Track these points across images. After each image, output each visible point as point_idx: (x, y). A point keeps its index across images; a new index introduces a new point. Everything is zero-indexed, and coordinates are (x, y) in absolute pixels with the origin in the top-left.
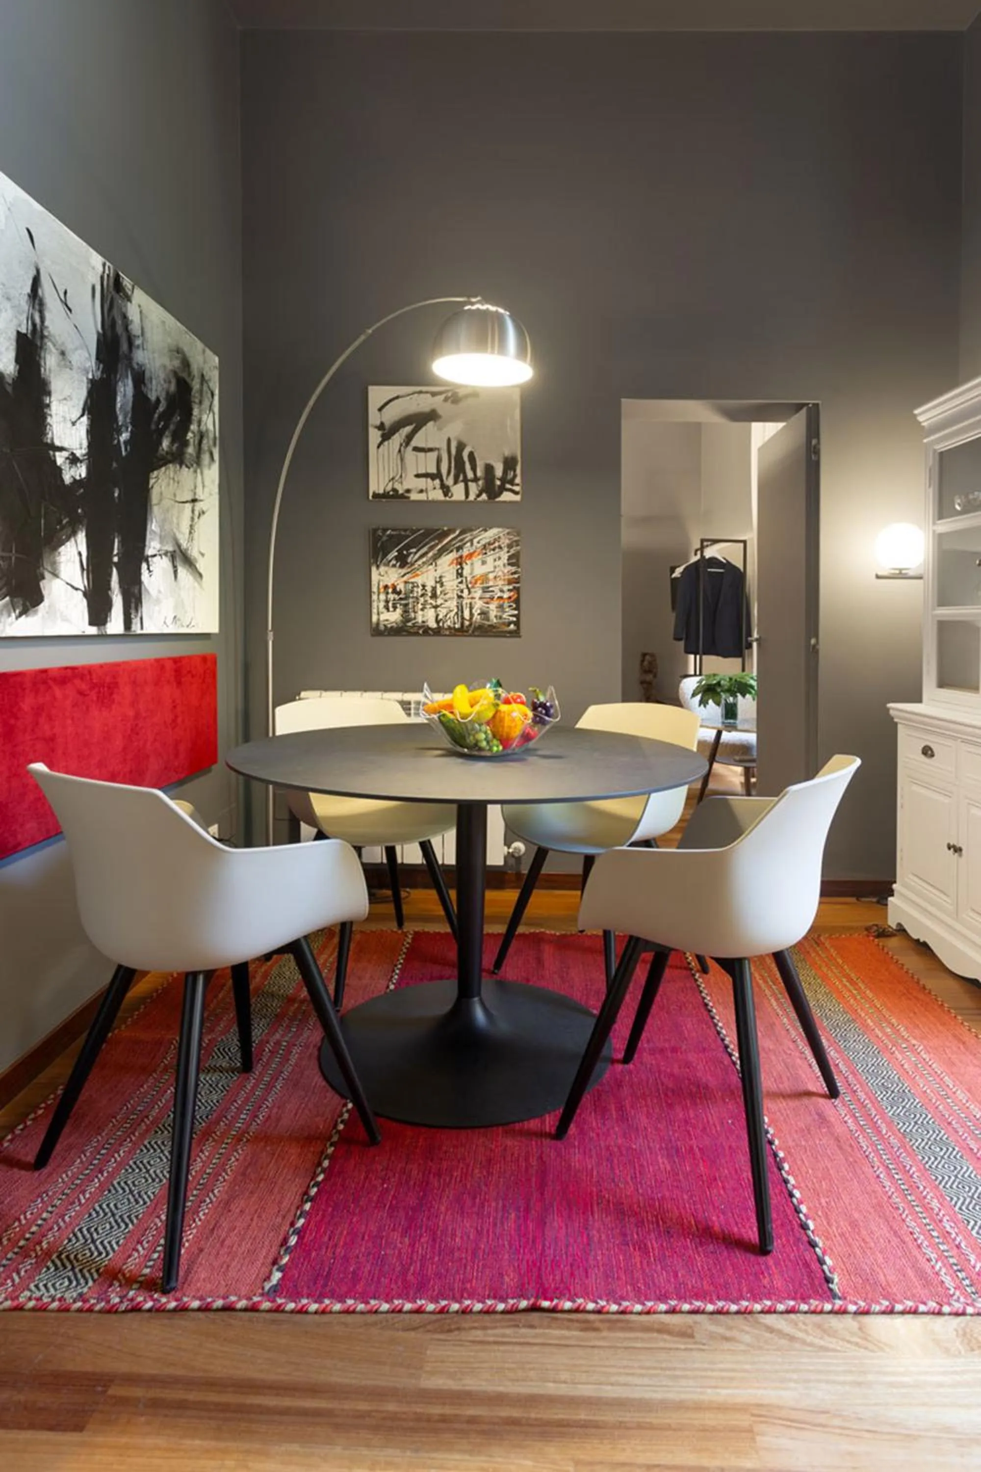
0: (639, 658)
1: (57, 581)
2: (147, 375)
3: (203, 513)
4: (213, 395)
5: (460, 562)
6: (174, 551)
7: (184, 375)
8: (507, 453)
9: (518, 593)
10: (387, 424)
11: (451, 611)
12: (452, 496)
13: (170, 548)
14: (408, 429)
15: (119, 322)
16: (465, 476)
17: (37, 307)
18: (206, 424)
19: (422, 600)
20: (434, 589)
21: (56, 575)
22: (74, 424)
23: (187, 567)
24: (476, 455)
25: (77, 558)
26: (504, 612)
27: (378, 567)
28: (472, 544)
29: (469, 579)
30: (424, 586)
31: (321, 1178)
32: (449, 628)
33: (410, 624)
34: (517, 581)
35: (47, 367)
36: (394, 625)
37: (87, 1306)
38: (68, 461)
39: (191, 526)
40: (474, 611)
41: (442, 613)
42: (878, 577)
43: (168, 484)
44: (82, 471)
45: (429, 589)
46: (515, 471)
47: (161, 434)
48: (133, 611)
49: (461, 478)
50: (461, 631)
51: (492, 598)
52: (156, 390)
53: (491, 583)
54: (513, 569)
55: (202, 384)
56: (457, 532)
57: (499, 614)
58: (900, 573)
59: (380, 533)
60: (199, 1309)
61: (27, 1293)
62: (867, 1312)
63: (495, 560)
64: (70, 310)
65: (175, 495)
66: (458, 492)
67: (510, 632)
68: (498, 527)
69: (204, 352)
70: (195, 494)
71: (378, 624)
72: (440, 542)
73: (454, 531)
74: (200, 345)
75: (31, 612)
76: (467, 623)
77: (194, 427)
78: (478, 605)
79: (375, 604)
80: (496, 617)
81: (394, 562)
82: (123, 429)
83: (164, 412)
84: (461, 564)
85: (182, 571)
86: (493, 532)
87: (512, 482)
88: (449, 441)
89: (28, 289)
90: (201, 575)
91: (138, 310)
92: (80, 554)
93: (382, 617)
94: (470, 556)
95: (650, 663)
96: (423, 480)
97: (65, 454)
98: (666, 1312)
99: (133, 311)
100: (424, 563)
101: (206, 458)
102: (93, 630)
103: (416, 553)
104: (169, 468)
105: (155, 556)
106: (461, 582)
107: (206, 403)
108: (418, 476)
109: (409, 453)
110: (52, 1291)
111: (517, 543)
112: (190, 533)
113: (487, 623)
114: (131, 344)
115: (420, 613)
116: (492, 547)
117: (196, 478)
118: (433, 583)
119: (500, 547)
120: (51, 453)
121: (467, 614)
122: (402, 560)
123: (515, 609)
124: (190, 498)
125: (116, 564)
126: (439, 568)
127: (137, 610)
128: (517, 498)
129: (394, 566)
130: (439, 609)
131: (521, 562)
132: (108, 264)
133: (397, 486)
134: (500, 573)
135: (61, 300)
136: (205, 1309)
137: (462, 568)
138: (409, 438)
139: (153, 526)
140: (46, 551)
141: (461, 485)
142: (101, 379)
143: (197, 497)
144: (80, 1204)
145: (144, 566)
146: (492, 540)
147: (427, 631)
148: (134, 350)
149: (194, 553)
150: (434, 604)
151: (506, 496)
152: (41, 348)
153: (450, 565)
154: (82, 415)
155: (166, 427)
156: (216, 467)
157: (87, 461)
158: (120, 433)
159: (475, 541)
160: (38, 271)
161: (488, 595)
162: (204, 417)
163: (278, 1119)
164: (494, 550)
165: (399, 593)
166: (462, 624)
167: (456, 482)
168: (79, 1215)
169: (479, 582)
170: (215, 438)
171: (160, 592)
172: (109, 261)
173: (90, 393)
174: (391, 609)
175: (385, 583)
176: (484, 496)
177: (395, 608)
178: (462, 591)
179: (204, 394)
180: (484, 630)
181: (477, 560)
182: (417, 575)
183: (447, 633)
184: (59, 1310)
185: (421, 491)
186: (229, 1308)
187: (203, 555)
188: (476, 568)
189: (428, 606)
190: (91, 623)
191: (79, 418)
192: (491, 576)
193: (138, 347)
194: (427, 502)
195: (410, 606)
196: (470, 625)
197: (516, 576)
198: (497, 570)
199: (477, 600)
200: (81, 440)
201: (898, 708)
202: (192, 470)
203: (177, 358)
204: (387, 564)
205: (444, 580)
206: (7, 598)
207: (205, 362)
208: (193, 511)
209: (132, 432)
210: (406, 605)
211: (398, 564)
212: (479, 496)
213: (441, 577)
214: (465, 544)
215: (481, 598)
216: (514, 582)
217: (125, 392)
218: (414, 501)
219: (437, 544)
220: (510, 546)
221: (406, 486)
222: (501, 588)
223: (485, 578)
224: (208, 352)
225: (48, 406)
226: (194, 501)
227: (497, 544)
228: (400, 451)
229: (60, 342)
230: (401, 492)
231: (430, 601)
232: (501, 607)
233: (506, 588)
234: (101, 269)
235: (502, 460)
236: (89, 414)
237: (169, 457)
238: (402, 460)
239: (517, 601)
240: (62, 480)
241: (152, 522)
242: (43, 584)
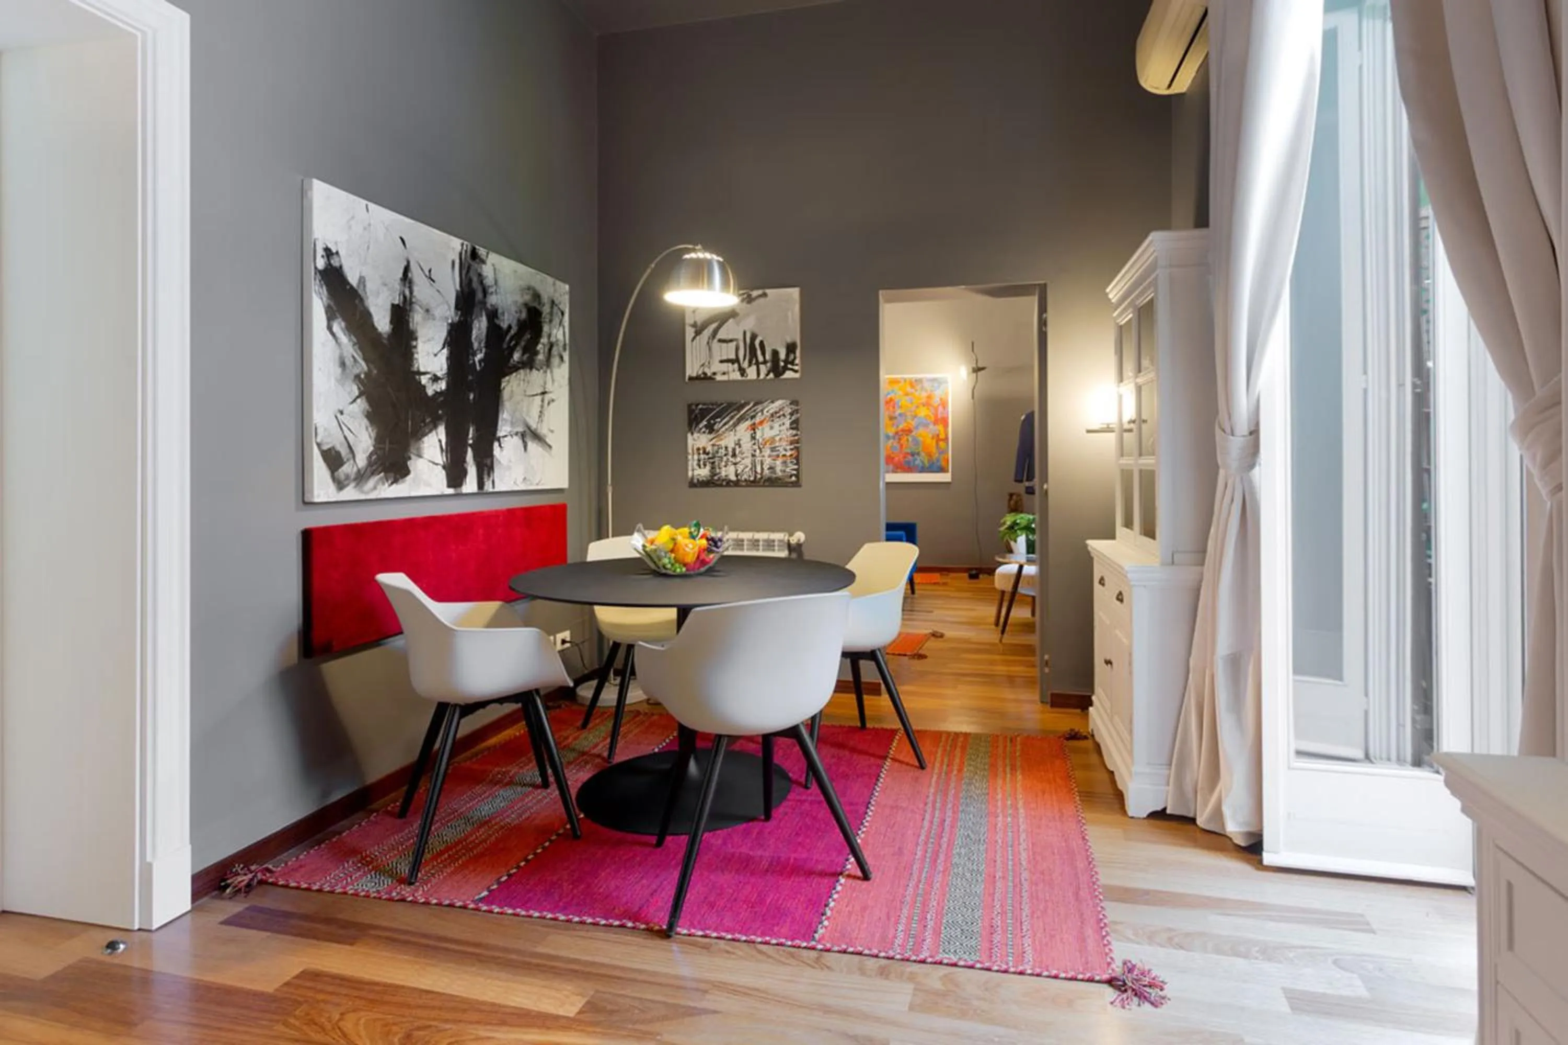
0: (1008, 497)
1: (421, 460)
2: (500, 311)
3: (553, 400)
4: (563, 314)
5: (754, 428)
6: (525, 432)
7: (535, 304)
8: (789, 340)
9: (798, 452)
10: (699, 323)
11: (747, 467)
12: (747, 376)
13: (520, 429)
14: (714, 326)
15: (475, 279)
16: (757, 360)
17: (407, 285)
18: (556, 336)
19: (725, 459)
20: (734, 450)
21: (420, 456)
22: (436, 355)
23: (537, 441)
24: (765, 343)
25: (438, 445)
26: (787, 467)
27: (692, 434)
28: (763, 414)
29: (761, 440)
30: (726, 448)
31: (539, 851)
32: (746, 480)
33: (716, 478)
34: (797, 442)
35: (415, 322)
36: (705, 479)
37: (379, 896)
38: (431, 381)
39: (541, 412)
40: (764, 466)
41: (740, 468)
42: (1089, 431)
43: (519, 385)
44: (442, 385)
45: (730, 450)
46: (794, 353)
47: (511, 350)
48: (486, 477)
49: (754, 361)
50: (754, 483)
51: (778, 456)
52: (508, 320)
53: (777, 444)
54: (794, 432)
55: (552, 308)
56: (751, 405)
57: (783, 468)
58: (1108, 427)
59: (694, 407)
60: (436, 904)
61: (351, 887)
62: (828, 950)
63: (780, 426)
64: (433, 281)
65: (525, 391)
66: (751, 373)
67: (792, 483)
68: (782, 398)
69: (554, 284)
70: (545, 388)
71: (692, 478)
72: (739, 412)
73: (747, 404)
74: (550, 280)
75: (401, 481)
76: (759, 476)
77: (544, 340)
78: (768, 462)
79: (690, 463)
80: (781, 471)
81: (704, 430)
82: (478, 352)
83: (515, 334)
84: (754, 430)
85: (532, 445)
86: (779, 403)
87: (792, 363)
88: (745, 333)
89: (400, 275)
90: (550, 447)
91: (492, 268)
92: (440, 441)
93: (696, 473)
94: (761, 423)
95: (1016, 502)
96: (725, 365)
97: (428, 376)
98: (702, 936)
99: (487, 271)
100: (726, 430)
101: (555, 361)
102: (451, 491)
103: (720, 422)
104: (520, 374)
105: (506, 436)
106: (754, 444)
107: (556, 321)
108: (722, 362)
109: (715, 345)
110: (364, 887)
111: (797, 411)
112: (540, 417)
113: (774, 476)
114: (485, 292)
115: (724, 469)
116: (778, 415)
117: (546, 377)
118: (733, 445)
119: (784, 415)
120: (417, 377)
121: (759, 470)
122: (710, 428)
123: (796, 464)
124: (539, 391)
125: (470, 445)
126: (737, 433)
127: (489, 475)
128: (797, 375)
129: (704, 432)
130: (738, 465)
131: (800, 427)
132: (466, 243)
133: (707, 370)
134: (784, 436)
135: (426, 276)
136: (439, 904)
137: (755, 433)
138: (715, 332)
139: (505, 415)
140: (412, 442)
141: (754, 368)
142: (460, 321)
143: (547, 390)
144: (398, 851)
145: (496, 444)
146: (777, 410)
147: (729, 483)
148: (488, 296)
149: (543, 430)
150: (734, 461)
151: (788, 375)
152: (410, 310)
153: (746, 431)
154: (443, 348)
155: (516, 345)
156: (565, 367)
157: (446, 379)
158: (474, 354)
159: (765, 411)
160: (408, 262)
161: (775, 453)
162: (554, 331)
163: (534, 819)
164: (779, 417)
165: (708, 454)
166: (755, 477)
167: (750, 364)
168: (395, 855)
169: (768, 444)
170: (565, 345)
171: (510, 461)
172: (466, 240)
173: (450, 333)
174: (702, 466)
175: (698, 446)
176: (771, 375)
177: (705, 465)
178: (755, 451)
179: (554, 314)
180: (772, 482)
181: (766, 426)
182: (721, 440)
183: (744, 484)
184: (364, 896)
185: (724, 374)
186: (451, 905)
187: (552, 431)
188: (766, 432)
189: (730, 463)
190: (449, 486)
191: (441, 350)
192: (777, 438)
193: (492, 293)
194: (728, 382)
195: (716, 463)
196: (762, 478)
197: (796, 438)
198: (782, 433)
199: (766, 458)
200: (442, 364)
201: (1094, 544)
202: (542, 371)
203: (527, 294)
204: (699, 432)
205: (741, 442)
206: (382, 474)
207: (555, 291)
208: (543, 401)
209: (486, 354)
210: (713, 463)
211: (707, 431)
212: (767, 375)
213: (739, 440)
214: (757, 413)
215: (770, 456)
216: (795, 443)
217: (480, 327)
218: (719, 382)
219: (735, 415)
220: (792, 414)
221: (713, 369)
222: (785, 448)
223: (772, 440)
224: (558, 283)
225: (415, 347)
226: (544, 393)
227: (781, 413)
228: (708, 343)
229: (424, 303)
230: (709, 374)
231: (731, 459)
232: (785, 463)
233: (788, 448)
234: (460, 248)
235: (785, 344)
236: (448, 346)
237: (520, 365)
238: (710, 349)
239: (797, 458)
240: (426, 394)
241: (503, 412)
242: (409, 463)
